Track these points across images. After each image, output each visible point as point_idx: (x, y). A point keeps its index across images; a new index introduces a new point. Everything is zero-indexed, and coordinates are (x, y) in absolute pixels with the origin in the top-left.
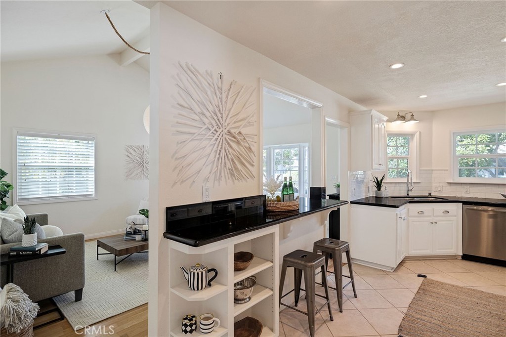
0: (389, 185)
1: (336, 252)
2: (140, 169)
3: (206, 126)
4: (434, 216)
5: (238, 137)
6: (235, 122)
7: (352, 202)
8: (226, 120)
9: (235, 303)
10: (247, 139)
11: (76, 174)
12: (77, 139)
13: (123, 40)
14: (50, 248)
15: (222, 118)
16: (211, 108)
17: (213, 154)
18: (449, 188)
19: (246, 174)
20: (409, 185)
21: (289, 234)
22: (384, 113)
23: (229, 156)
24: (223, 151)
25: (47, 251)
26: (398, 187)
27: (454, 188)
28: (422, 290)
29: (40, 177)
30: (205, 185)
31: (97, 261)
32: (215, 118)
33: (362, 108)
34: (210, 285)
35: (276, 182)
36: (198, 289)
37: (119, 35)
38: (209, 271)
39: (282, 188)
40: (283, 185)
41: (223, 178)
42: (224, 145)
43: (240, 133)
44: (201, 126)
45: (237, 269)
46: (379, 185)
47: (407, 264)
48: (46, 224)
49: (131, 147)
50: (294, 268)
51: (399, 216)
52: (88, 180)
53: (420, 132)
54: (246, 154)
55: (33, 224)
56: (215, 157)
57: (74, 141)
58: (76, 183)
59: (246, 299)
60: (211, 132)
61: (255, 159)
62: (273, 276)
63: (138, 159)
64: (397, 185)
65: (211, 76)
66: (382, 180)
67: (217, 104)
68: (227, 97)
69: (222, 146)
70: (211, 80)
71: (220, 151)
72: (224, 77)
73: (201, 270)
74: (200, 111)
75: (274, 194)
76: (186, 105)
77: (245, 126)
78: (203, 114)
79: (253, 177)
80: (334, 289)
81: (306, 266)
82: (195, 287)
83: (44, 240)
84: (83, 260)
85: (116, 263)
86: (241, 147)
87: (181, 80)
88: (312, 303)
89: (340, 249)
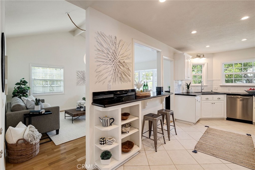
0: (193, 87)
1: (167, 114)
2: (83, 81)
3: (109, 59)
4: (213, 100)
5: (123, 64)
6: (122, 57)
7: (175, 94)
8: (118, 56)
9: (122, 133)
10: (127, 65)
11: (56, 83)
12: (56, 68)
13: (75, 25)
14: (46, 112)
15: (116, 55)
16: (111, 51)
17: (112, 71)
18: (221, 88)
19: (127, 79)
20: (202, 87)
21: (146, 107)
22: (190, 54)
23: (119, 71)
24: (117, 69)
25: (44, 113)
26: (197, 88)
27: (223, 88)
28: (207, 132)
29: (41, 84)
30: (109, 83)
31: (65, 119)
32: (113, 55)
33: (180, 52)
34: (111, 125)
35: (140, 84)
36: (106, 126)
37: (73, 23)
38: (111, 119)
39: (143, 86)
40: (143, 85)
41: (117, 81)
42: (117, 67)
43: (124, 62)
44: (107, 59)
45: (123, 119)
46: (188, 87)
47: (201, 122)
48: (44, 103)
49: (79, 71)
50: (148, 121)
51: (197, 100)
52: (61, 86)
53: (207, 63)
54: (127, 71)
55: (39, 101)
56: (113, 72)
57: (55, 69)
58: (56, 87)
59: (127, 132)
60: (111, 61)
61: (131, 73)
62: (139, 123)
63: (82, 77)
65: (111, 37)
66: (189, 85)
67: (114, 49)
68: (118, 46)
69: (116, 67)
70: (111, 39)
71: (115, 69)
72: (117, 38)
73: (107, 118)
74: (107, 52)
75: (139, 89)
76: (101, 50)
77: (126, 59)
78: (108, 53)
79: (130, 81)
80: (167, 130)
81: (153, 119)
82: (105, 125)
83: (43, 108)
84: (59, 117)
85: (72, 120)
86: (125, 68)
87: (98, 39)
88: (156, 135)
89: (169, 113)
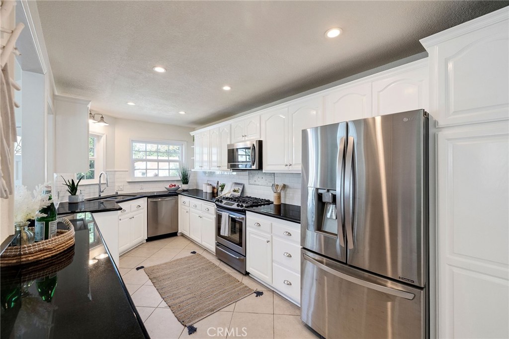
0: (84, 188)
4: (131, 212)
18: (129, 186)
27: (132, 185)
28: (153, 279)
53: (106, 135)
64: (92, 187)
